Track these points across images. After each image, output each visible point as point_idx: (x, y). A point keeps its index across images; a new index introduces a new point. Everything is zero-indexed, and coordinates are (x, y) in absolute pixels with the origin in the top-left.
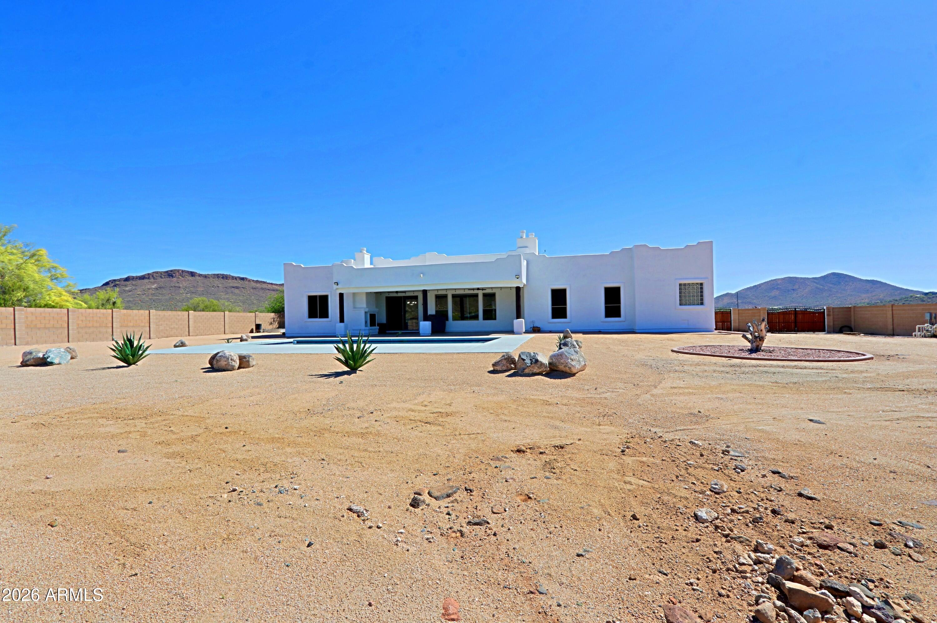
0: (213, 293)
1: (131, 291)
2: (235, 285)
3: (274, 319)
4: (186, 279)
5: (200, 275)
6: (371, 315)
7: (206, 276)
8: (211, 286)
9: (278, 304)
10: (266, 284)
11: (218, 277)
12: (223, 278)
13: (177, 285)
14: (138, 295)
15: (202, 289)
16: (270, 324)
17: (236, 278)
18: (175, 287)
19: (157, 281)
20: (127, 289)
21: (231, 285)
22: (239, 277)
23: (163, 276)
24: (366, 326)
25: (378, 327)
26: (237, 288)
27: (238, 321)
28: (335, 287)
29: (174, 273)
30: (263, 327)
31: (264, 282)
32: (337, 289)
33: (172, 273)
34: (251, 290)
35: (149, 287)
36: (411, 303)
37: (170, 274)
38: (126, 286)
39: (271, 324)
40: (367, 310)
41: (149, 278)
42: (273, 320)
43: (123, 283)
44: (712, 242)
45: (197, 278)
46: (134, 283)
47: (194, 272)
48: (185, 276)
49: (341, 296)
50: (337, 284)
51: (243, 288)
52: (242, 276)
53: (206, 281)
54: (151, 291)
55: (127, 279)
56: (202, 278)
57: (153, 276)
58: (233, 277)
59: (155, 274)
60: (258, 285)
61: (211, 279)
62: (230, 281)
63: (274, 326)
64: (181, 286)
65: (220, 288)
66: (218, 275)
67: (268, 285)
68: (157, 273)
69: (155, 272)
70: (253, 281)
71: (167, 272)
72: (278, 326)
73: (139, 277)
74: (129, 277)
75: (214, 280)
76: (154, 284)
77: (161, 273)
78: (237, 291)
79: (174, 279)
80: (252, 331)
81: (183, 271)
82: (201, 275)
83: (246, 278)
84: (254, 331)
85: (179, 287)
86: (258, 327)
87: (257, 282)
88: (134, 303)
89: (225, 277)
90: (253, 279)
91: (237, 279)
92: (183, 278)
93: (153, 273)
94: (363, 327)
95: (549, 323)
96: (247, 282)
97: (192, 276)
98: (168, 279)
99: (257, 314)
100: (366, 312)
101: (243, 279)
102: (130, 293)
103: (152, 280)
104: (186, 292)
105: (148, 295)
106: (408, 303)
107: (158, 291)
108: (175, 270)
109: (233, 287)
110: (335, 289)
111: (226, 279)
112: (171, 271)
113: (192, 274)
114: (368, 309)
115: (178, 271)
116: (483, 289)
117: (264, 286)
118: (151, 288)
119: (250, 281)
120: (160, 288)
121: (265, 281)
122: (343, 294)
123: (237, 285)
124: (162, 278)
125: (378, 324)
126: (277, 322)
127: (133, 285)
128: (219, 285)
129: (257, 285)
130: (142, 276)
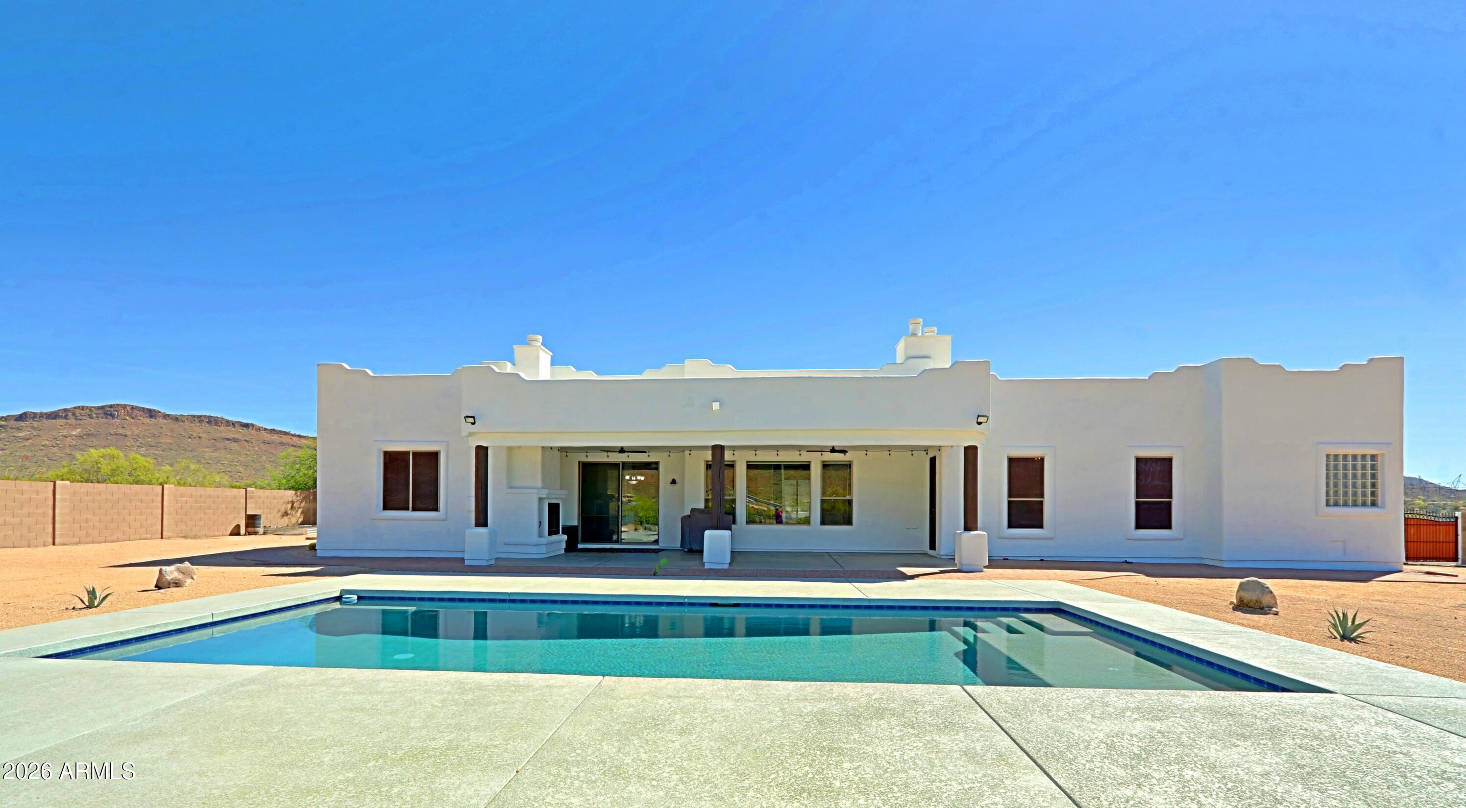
0: (190, 449)
1: (30, 439)
2: (231, 436)
3: (293, 503)
4: (140, 422)
5: (166, 416)
6: (550, 505)
7: (176, 419)
8: (187, 436)
9: (303, 471)
10: (290, 437)
11: (201, 421)
12: (209, 422)
13: (121, 431)
14: (43, 446)
15: (168, 441)
16: (283, 516)
17: (233, 424)
18: (117, 434)
19: (82, 422)
20: (21, 435)
21: (225, 435)
22: (239, 422)
23: (94, 416)
24: (540, 535)
25: (565, 537)
26: (235, 440)
27: (200, 508)
28: (467, 427)
29: (116, 411)
30: (263, 522)
31: (286, 433)
32: (471, 434)
33: (112, 410)
34: (262, 445)
35: (65, 433)
36: (631, 479)
37: (108, 412)
38: (19, 429)
39: (286, 514)
40: (544, 493)
41: (66, 417)
42: (289, 506)
43: (12, 423)
44: (1402, 358)
45: (161, 420)
46: (35, 424)
47: (154, 410)
48: (137, 416)
49: (482, 453)
50: (472, 419)
51: (246, 441)
52: (245, 421)
53: (176, 426)
54: (69, 439)
55: (22, 417)
56: (169, 421)
57: (74, 414)
58: (228, 421)
59: (78, 412)
60: (275, 437)
61: (187, 423)
62: (222, 428)
63: (294, 520)
64: (129, 433)
65: (203, 439)
66: (200, 416)
67: (293, 437)
68: (83, 408)
69: (79, 407)
70: (265, 429)
71: (103, 407)
72: (301, 520)
73: (46, 414)
74: (25, 414)
75: (192, 425)
76: (76, 428)
77: (90, 409)
78: (234, 446)
79: (116, 420)
80: (236, 532)
81: (133, 408)
82: (168, 415)
83: (253, 425)
84: (243, 531)
85: (126, 436)
86: (252, 521)
87: (273, 431)
88: (34, 460)
89: (212, 421)
90: (265, 426)
91: (237, 425)
92: (133, 421)
93: (75, 408)
94: (535, 539)
95: (1000, 538)
96: (254, 432)
97: (151, 417)
98: (105, 420)
99: (253, 492)
100: (540, 499)
101: (246, 426)
102: (27, 443)
103: (72, 421)
104: (138, 444)
105: (64, 447)
106: (627, 477)
107: (83, 441)
108: (118, 405)
109: (229, 439)
110: (464, 433)
111: (216, 425)
112: (111, 406)
113: (152, 414)
114: (546, 491)
115: (124, 406)
116: (821, 450)
117: (285, 439)
118: (71, 436)
119: (259, 429)
120: (88, 435)
121: (287, 430)
122: (486, 448)
123: (236, 436)
124: (92, 418)
125: (563, 529)
126: (300, 511)
127: (33, 428)
128: (201, 435)
129: (273, 438)
130: (53, 413)
